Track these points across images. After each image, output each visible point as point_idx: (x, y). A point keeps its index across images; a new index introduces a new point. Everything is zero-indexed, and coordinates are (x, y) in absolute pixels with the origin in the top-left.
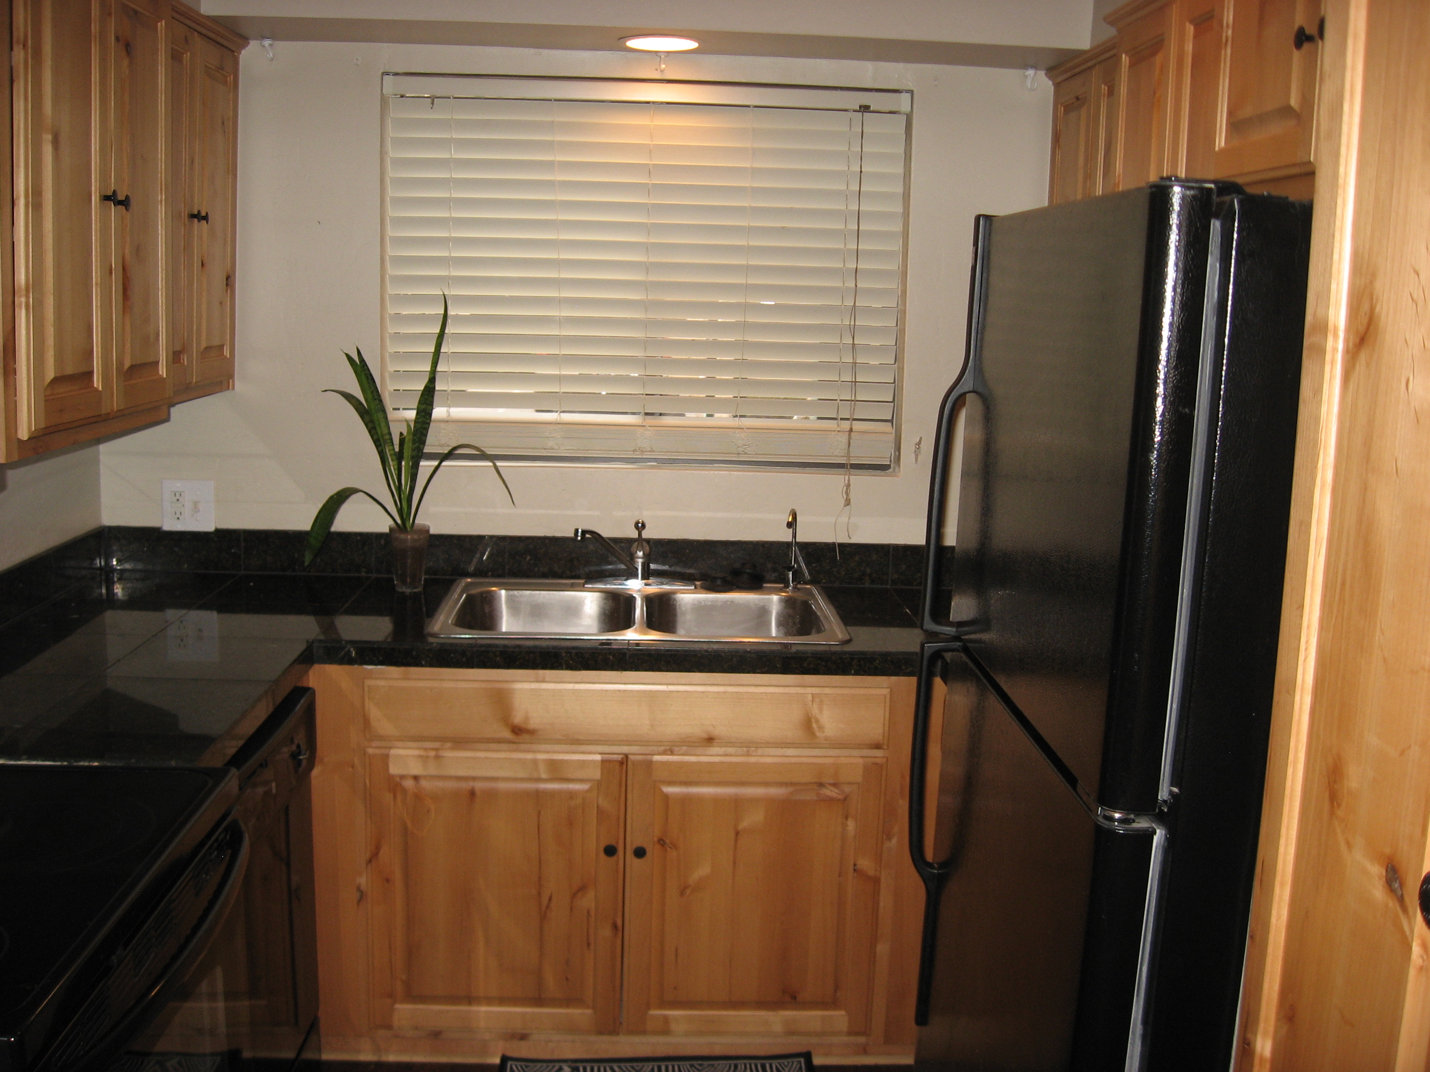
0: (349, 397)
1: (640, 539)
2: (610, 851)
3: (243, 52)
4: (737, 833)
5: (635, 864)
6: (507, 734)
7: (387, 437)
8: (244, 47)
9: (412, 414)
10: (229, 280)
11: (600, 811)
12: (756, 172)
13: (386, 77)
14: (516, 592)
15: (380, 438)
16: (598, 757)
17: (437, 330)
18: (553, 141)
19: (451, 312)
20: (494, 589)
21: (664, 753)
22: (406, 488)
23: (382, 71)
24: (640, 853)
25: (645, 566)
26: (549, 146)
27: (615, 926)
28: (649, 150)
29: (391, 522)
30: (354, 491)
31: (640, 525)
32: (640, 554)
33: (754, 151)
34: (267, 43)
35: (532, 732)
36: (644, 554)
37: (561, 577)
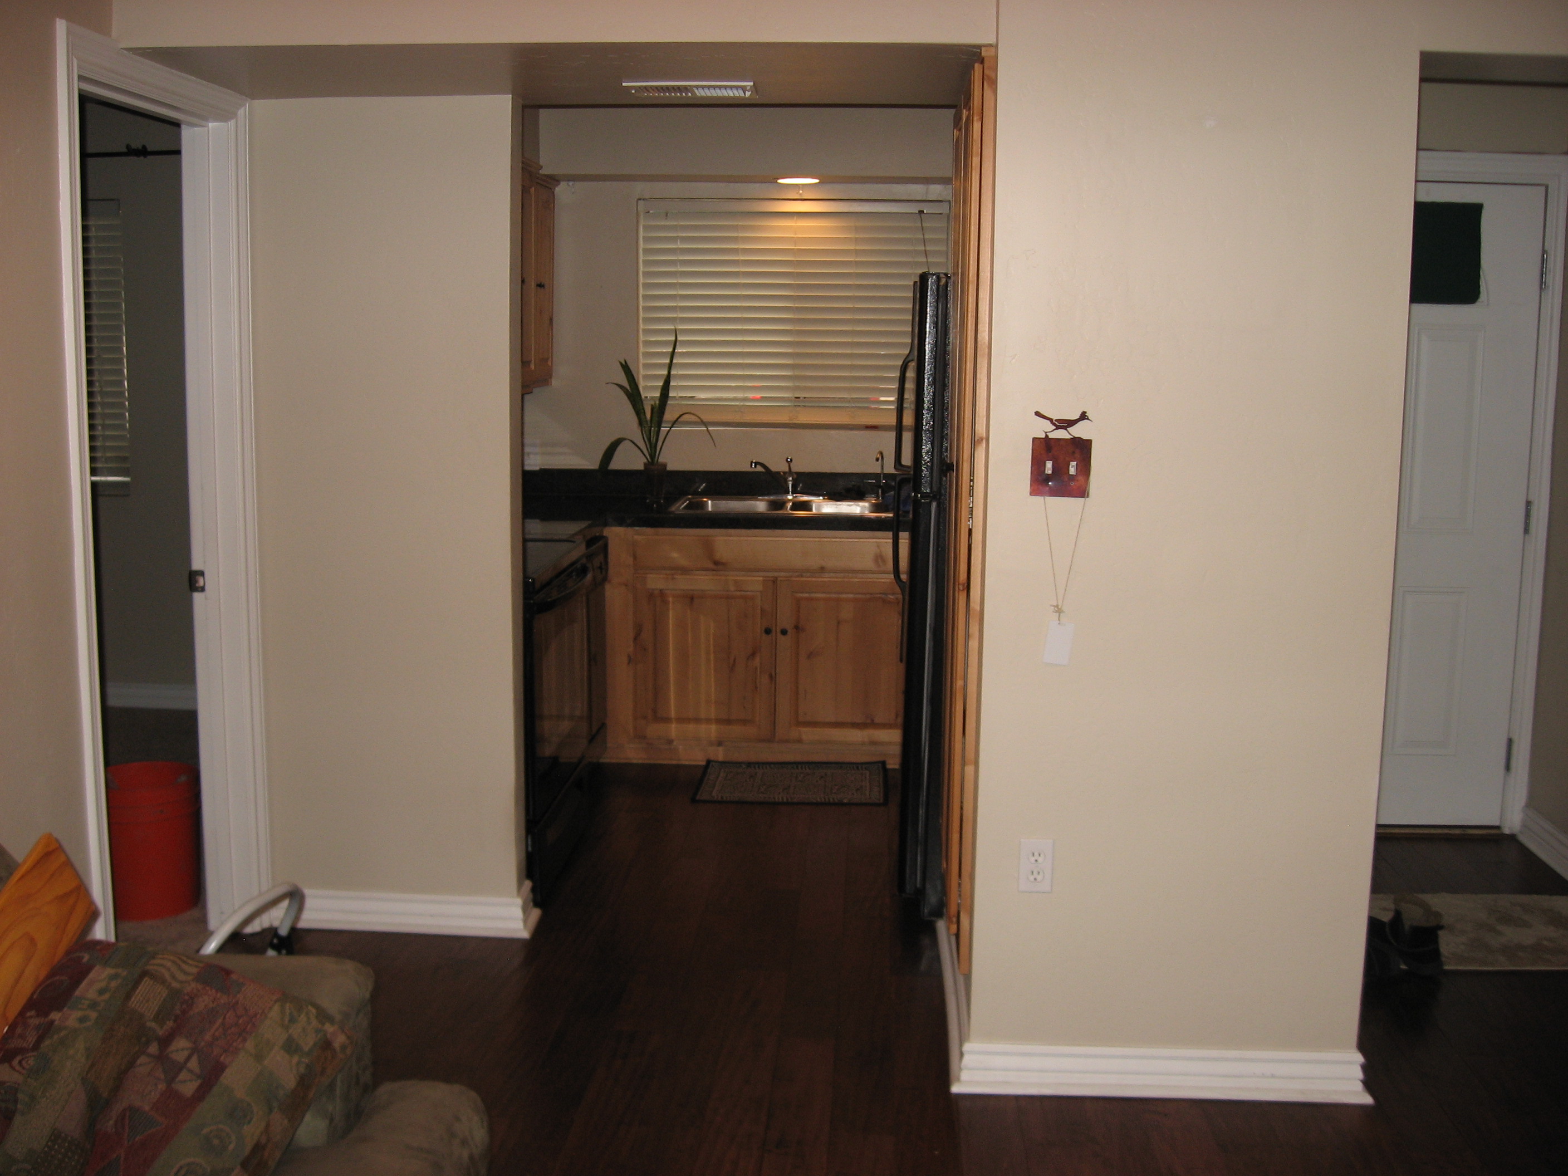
0: (621, 387)
1: (790, 472)
2: (768, 631)
3: (557, 189)
4: (839, 623)
5: (781, 639)
6: (711, 566)
7: (642, 411)
8: (557, 185)
9: (657, 394)
10: (551, 320)
11: (762, 610)
12: (857, 252)
13: (640, 201)
14: (717, 502)
15: (639, 411)
16: (761, 578)
17: (671, 350)
18: (737, 237)
19: (679, 338)
20: (705, 499)
21: (798, 576)
22: (653, 440)
23: (638, 198)
24: (784, 632)
25: (794, 486)
26: (735, 239)
27: (771, 676)
28: (795, 240)
29: (646, 460)
30: (623, 439)
31: (789, 460)
32: (791, 479)
33: (856, 239)
34: (571, 183)
35: (723, 564)
36: (793, 479)
37: (745, 495)
